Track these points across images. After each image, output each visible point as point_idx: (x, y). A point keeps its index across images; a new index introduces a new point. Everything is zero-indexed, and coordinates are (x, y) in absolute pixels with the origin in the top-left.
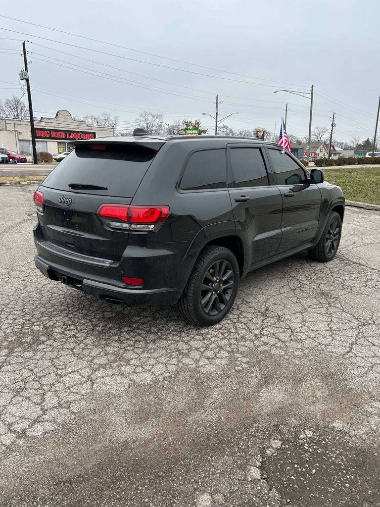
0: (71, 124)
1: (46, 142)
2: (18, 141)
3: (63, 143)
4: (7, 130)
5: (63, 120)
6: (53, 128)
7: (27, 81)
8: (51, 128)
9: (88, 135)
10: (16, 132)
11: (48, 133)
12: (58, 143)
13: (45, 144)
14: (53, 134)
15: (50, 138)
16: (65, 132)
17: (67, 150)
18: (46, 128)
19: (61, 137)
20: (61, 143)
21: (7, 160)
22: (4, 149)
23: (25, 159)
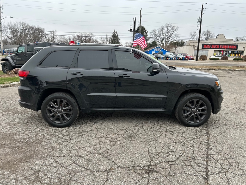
0: (224, 41)
1: (208, 50)
2: (194, 50)
3: (217, 51)
4: (190, 46)
5: (219, 39)
6: (213, 44)
7: (201, 22)
8: (212, 44)
9: (233, 46)
10: (194, 46)
11: (210, 46)
12: (214, 51)
13: (207, 51)
14: (212, 47)
15: (211, 48)
16: (219, 45)
17: (219, 54)
18: (209, 43)
19: (216, 47)
20: (216, 50)
21: (185, 59)
22: (185, 54)
23: (193, 58)
